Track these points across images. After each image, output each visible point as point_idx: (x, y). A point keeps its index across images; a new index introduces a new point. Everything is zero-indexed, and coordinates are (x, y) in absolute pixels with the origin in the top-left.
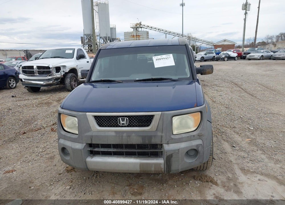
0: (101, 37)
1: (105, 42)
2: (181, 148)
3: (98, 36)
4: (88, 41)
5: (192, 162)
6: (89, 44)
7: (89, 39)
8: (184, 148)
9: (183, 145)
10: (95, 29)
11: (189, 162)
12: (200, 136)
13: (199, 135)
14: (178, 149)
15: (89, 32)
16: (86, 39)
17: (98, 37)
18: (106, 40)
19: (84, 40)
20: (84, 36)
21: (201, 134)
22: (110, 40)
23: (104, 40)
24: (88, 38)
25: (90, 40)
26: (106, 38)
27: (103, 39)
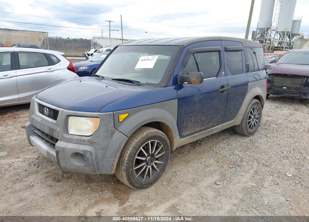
0: (277, 32)
1: (282, 38)
2: (67, 148)
3: (274, 30)
4: (260, 36)
5: (80, 166)
6: (260, 40)
7: (262, 34)
8: (70, 149)
9: (70, 146)
10: (273, 21)
11: (77, 165)
12: (91, 143)
13: (90, 141)
14: (64, 147)
15: (263, 26)
16: (259, 34)
17: (274, 32)
18: (284, 35)
19: (255, 35)
20: (257, 30)
21: (93, 142)
22: (289, 35)
23: (280, 36)
24: (261, 32)
25: (262, 36)
26: (283, 33)
27: (280, 34)
